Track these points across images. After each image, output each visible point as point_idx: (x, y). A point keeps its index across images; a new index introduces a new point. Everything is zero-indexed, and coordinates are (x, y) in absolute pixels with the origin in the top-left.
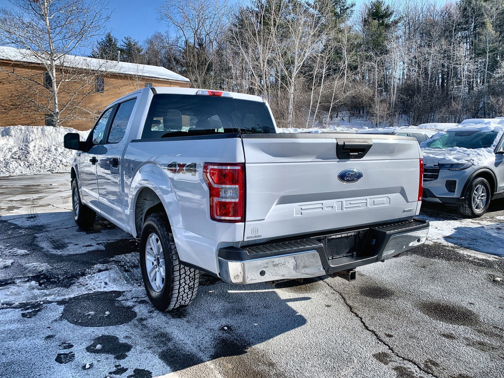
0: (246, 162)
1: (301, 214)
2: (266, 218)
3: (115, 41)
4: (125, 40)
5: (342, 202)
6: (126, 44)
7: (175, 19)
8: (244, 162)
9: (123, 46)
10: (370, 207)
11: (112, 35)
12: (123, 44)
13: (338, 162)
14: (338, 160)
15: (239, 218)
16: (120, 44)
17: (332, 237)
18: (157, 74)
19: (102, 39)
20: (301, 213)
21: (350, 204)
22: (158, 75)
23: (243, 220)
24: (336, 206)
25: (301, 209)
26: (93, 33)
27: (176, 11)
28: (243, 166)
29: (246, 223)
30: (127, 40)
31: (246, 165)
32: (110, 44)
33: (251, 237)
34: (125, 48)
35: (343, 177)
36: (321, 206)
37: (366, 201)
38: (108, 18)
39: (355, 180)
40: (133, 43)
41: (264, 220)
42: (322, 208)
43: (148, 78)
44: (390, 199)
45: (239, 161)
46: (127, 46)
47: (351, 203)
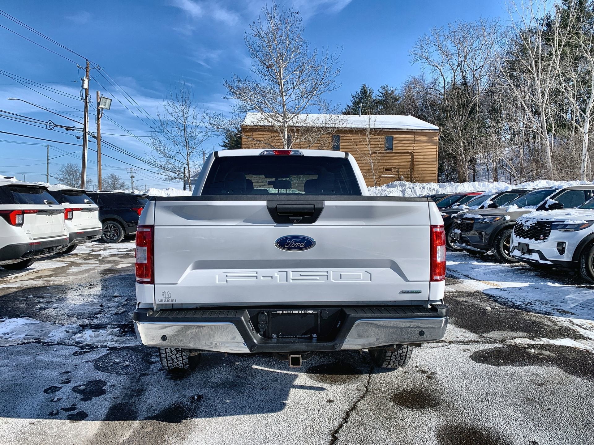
0: (155, 225)
1: (227, 282)
2: (179, 282)
3: (370, 92)
4: (381, 90)
5: (287, 272)
6: (382, 94)
7: (431, 59)
8: (153, 224)
9: (379, 96)
10: (334, 281)
11: (367, 86)
12: (379, 94)
13: (275, 226)
14: (276, 224)
15: (149, 280)
16: (376, 95)
17: (278, 312)
18: (398, 125)
19: (357, 92)
20: (227, 280)
21: (300, 275)
22: (400, 125)
23: (152, 282)
24: (278, 276)
25: (227, 276)
26: (323, 90)
27: (431, 50)
28: (152, 227)
29: (155, 285)
30: (384, 89)
31: (155, 227)
32: (365, 96)
33: (163, 301)
34: (380, 98)
35: (283, 243)
36: (255, 274)
37: (326, 274)
38: (338, 71)
39: (302, 248)
40: (390, 92)
41: (176, 284)
42: (257, 277)
43: (388, 130)
44: (371, 274)
45: (147, 223)
46: (383, 96)
47: (302, 274)
